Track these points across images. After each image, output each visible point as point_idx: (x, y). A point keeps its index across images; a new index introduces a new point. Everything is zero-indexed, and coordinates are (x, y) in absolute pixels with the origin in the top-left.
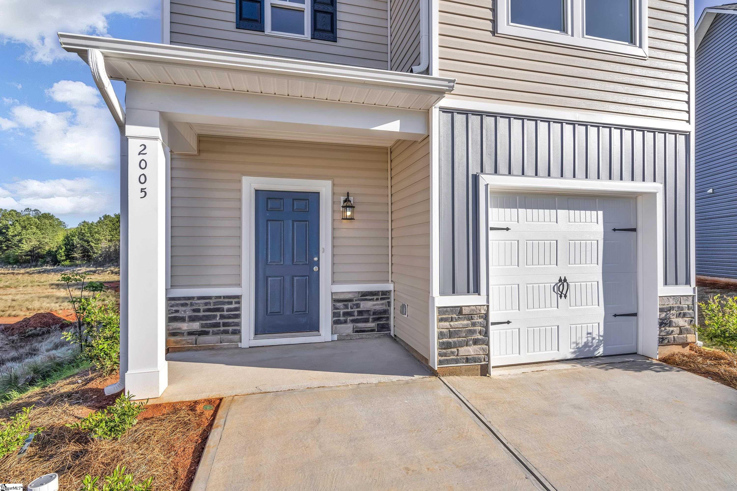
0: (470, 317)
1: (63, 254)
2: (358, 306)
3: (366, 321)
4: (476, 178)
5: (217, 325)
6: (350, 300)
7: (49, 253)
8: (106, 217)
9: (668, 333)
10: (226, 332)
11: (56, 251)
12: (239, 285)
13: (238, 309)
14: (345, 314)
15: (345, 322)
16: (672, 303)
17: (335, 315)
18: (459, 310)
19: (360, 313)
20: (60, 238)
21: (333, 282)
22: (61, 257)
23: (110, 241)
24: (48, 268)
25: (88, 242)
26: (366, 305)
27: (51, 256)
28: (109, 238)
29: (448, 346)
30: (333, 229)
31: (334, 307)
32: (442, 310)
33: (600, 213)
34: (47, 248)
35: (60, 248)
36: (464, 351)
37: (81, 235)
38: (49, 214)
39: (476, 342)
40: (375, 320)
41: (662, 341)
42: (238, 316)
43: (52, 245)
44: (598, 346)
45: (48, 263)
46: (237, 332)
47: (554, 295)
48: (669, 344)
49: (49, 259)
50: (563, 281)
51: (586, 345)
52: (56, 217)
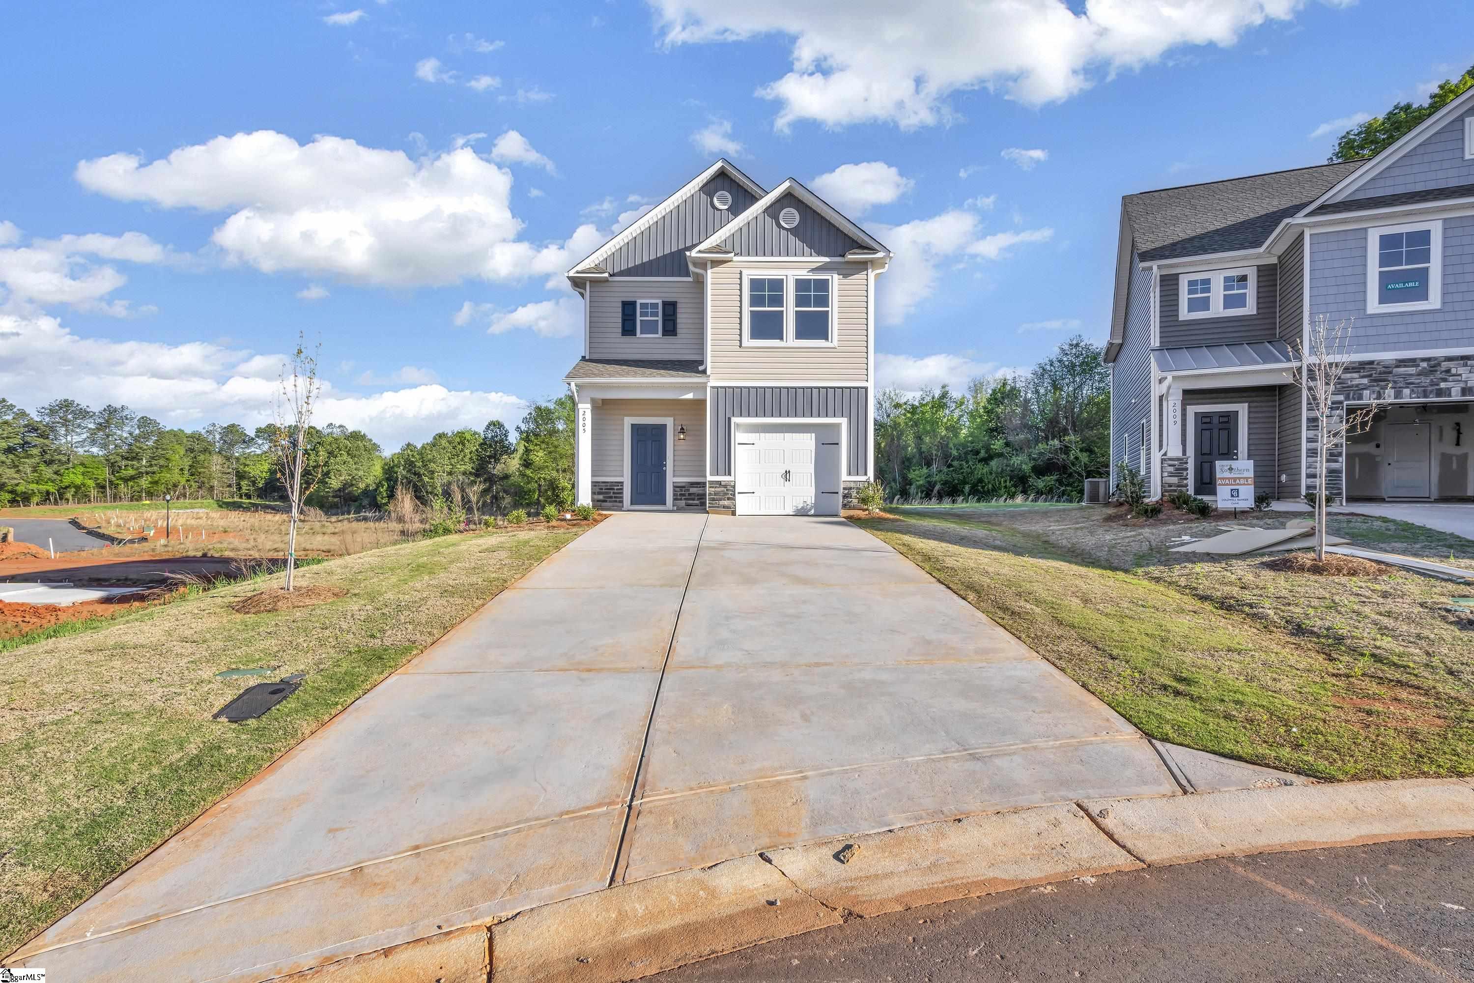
0: (725, 486)
1: (385, 494)
2: (688, 490)
3: (694, 500)
4: (729, 419)
5: (611, 497)
6: (684, 487)
7: (366, 492)
8: (441, 436)
9: (849, 502)
10: (616, 501)
11: (376, 490)
12: (622, 476)
13: (622, 489)
14: (681, 495)
15: (681, 499)
16: (852, 485)
17: (674, 495)
18: (719, 483)
19: (690, 494)
20: (377, 470)
21: (674, 476)
22: (382, 498)
23: (450, 473)
24: (368, 514)
25: (419, 475)
26: (693, 490)
27: (368, 497)
28: (448, 468)
29: (713, 500)
30: (674, 445)
31: (674, 491)
32: (711, 482)
33: (813, 435)
34: (362, 486)
35: (379, 485)
36: (722, 503)
37: (410, 465)
38: (360, 432)
39: (729, 499)
40: (698, 499)
41: (844, 506)
42: (622, 493)
43: (368, 481)
44: (810, 510)
45: (364, 507)
46: (622, 502)
47: (782, 480)
48: (850, 508)
49: (366, 502)
50: (787, 472)
51: (803, 508)
52: (369, 437)
